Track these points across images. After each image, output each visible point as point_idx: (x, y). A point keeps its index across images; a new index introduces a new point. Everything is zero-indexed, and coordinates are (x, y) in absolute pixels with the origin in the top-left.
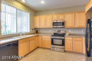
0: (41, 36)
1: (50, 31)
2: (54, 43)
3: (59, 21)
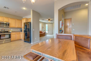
3: (5, 23)
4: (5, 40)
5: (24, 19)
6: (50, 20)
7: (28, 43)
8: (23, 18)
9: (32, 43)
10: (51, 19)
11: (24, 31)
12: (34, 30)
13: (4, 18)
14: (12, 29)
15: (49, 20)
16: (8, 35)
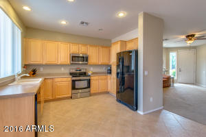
0: (52, 79)
1: (63, 69)
2: (76, 87)
3: (81, 55)
4: (80, 91)
5: (116, 43)
6: (193, 36)
7: (128, 109)
8: (113, 41)
9: (140, 112)
10: (197, 35)
11: (118, 74)
12: (146, 73)
13: (80, 45)
14: (92, 69)
15: (190, 37)
16: (86, 82)
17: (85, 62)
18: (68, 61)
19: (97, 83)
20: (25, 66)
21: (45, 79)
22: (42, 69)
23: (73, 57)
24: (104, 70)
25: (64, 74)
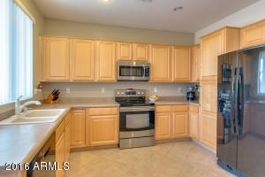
0: (84, 109)
1: (103, 91)
2: (128, 126)
3: (134, 64)
13: (135, 45)
14: (156, 91)
16: (147, 116)
17: (144, 78)
18: (112, 75)
19: (167, 119)
20: (42, 85)
21: (72, 109)
22: (68, 91)
23: (121, 67)
24: (179, 92)
25: (104, 100)
